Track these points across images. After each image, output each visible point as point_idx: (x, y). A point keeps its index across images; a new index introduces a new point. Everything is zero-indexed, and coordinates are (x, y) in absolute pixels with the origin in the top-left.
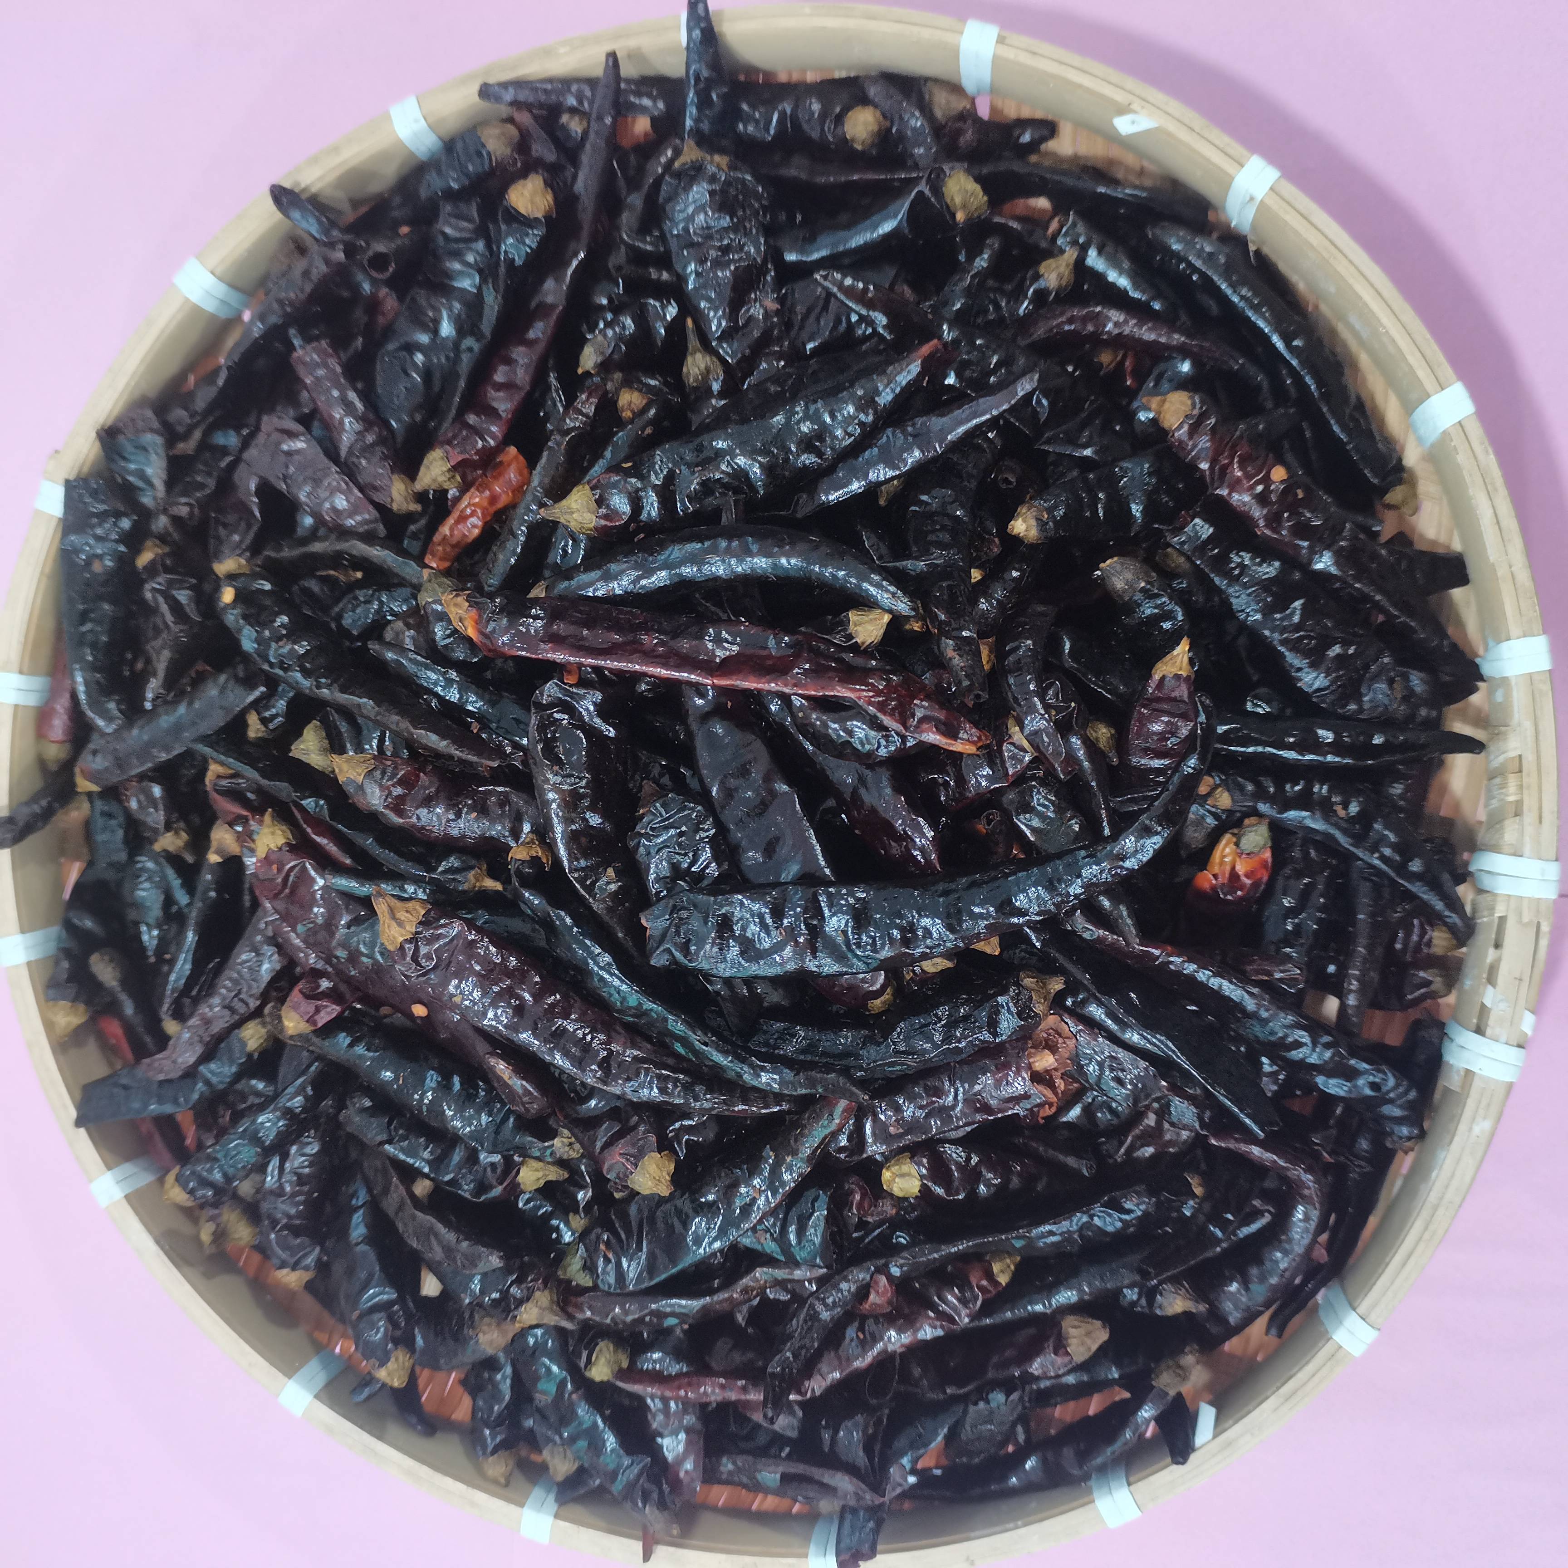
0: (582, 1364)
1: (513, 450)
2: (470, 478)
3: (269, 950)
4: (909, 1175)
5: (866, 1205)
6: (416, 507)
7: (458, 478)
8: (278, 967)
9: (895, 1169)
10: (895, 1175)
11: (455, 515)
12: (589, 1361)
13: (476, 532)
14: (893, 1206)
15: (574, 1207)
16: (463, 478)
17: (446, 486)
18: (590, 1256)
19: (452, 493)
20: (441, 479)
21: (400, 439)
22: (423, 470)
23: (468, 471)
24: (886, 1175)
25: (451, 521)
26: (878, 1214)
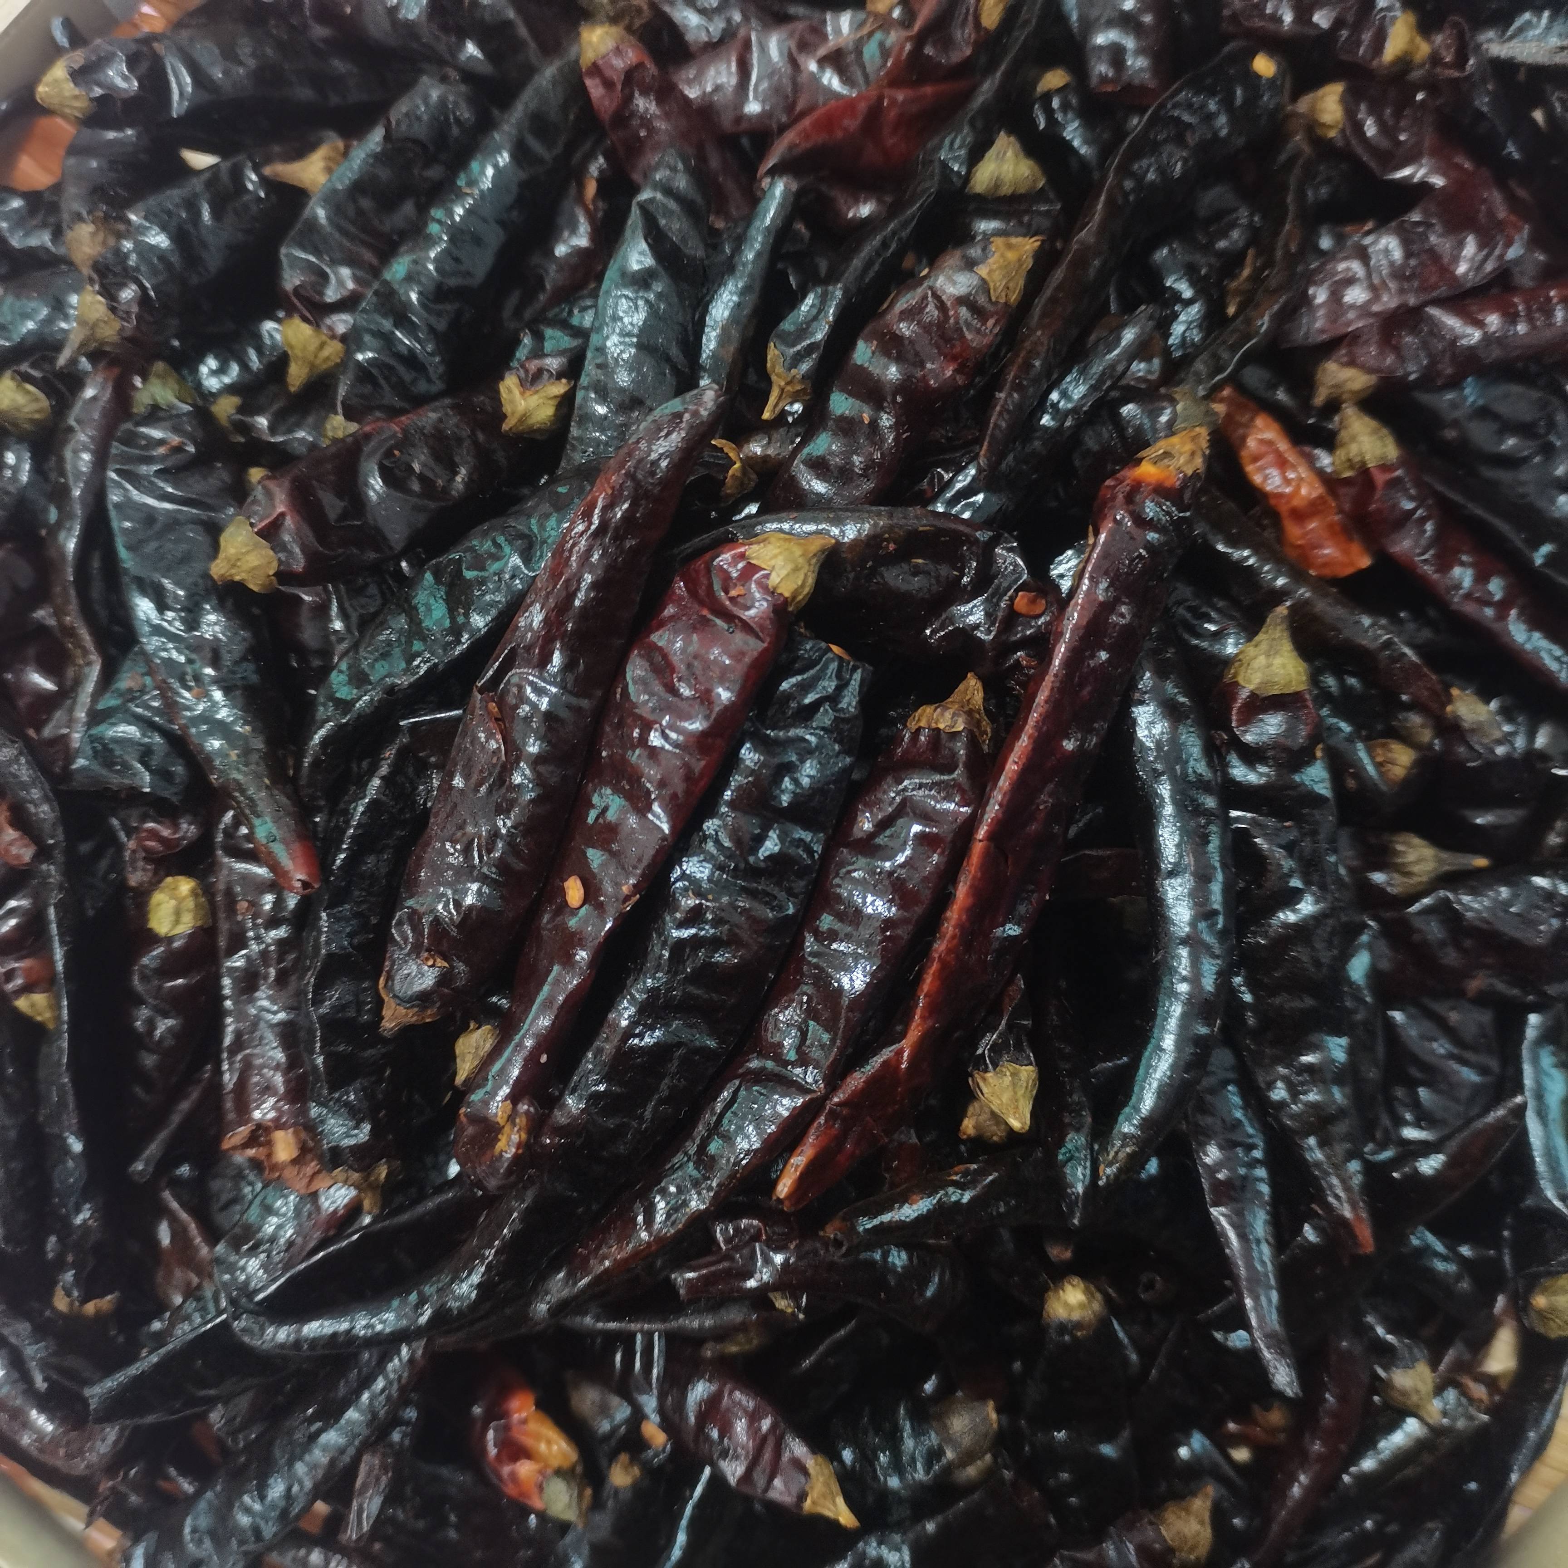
0: (25, 367)
1: (1365, 562)
2: (1343, 491)
3: (717, 27)
4: (177, 922)
5: (151, 844)
6: (1319, 399)
7: (1348, 474)
8: (690, 37)
9: (190, 904)
10: (181, 900)
11: (1291, 457)
12: (27, 378)
13: (1257, 479)
14: (141, 884)
15: (248, 408)
16: (1347, 482)
17: (1341, 453)
18: (171, 417)
19: (1325, 460)
20: (1354, 450)
21: (1425, 398)
22: (1373, 424)
23: (1351, 491)
24: (185, 886)
25: (1283, 445)
26: (133, 861)
